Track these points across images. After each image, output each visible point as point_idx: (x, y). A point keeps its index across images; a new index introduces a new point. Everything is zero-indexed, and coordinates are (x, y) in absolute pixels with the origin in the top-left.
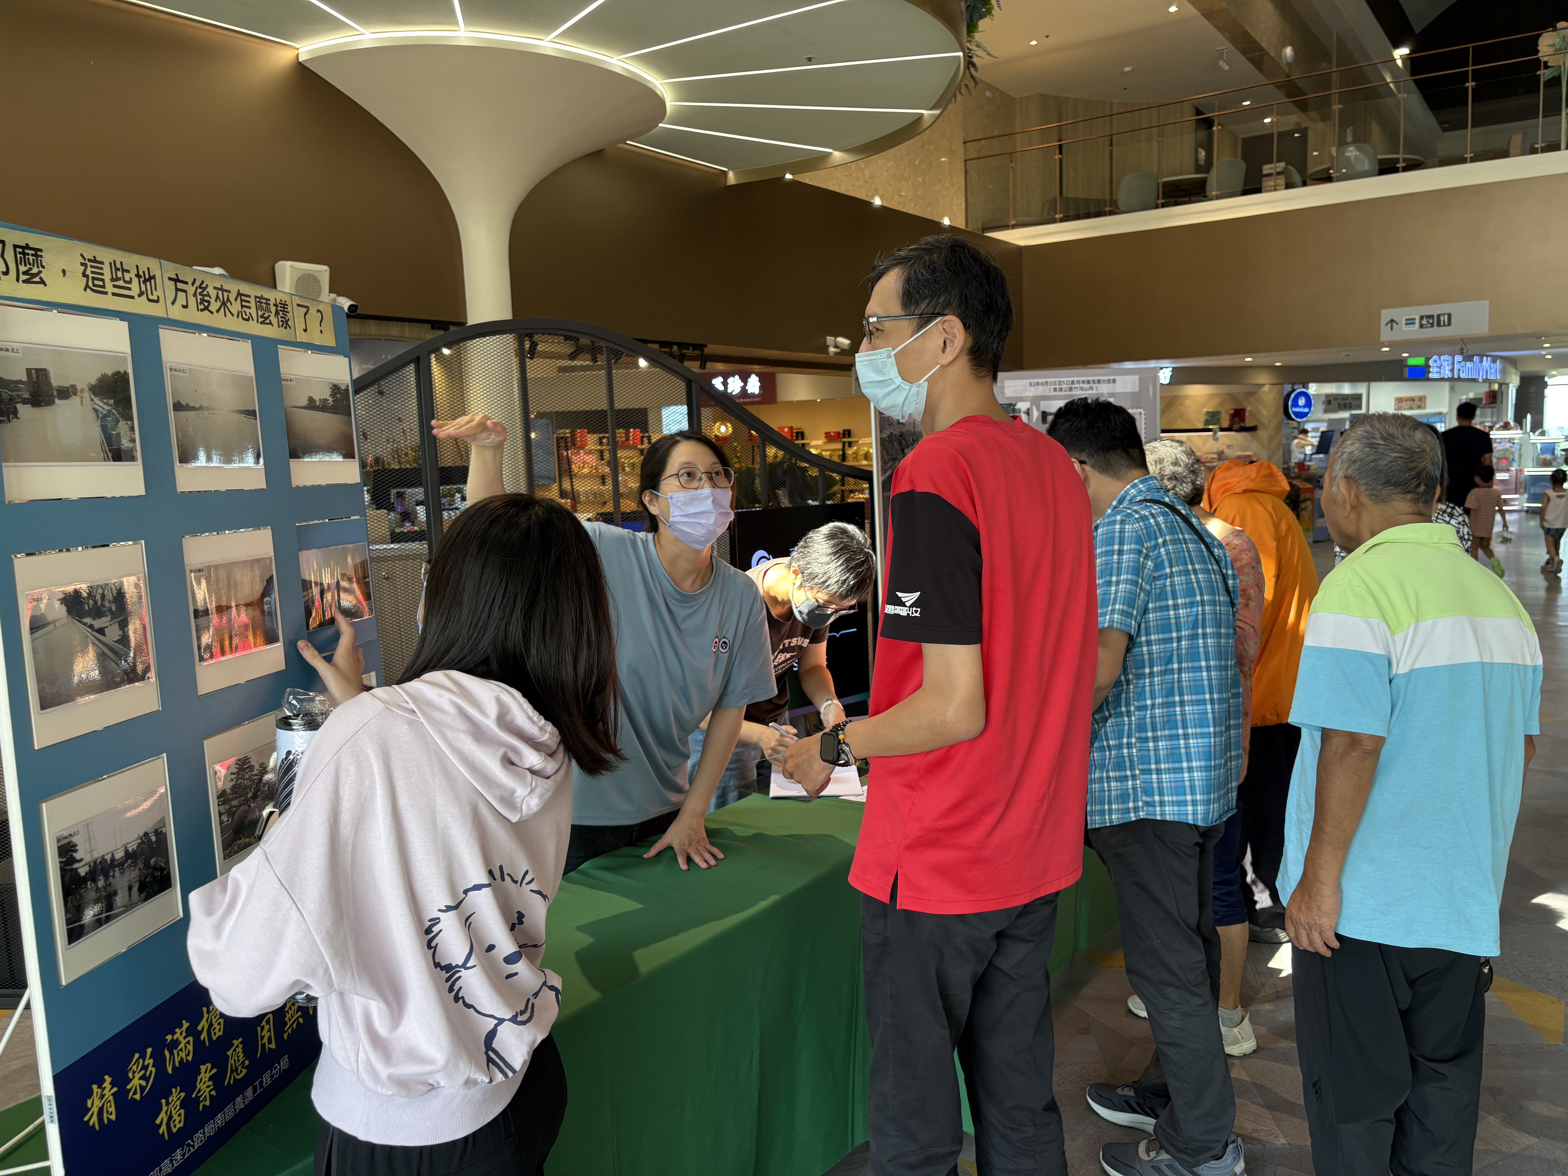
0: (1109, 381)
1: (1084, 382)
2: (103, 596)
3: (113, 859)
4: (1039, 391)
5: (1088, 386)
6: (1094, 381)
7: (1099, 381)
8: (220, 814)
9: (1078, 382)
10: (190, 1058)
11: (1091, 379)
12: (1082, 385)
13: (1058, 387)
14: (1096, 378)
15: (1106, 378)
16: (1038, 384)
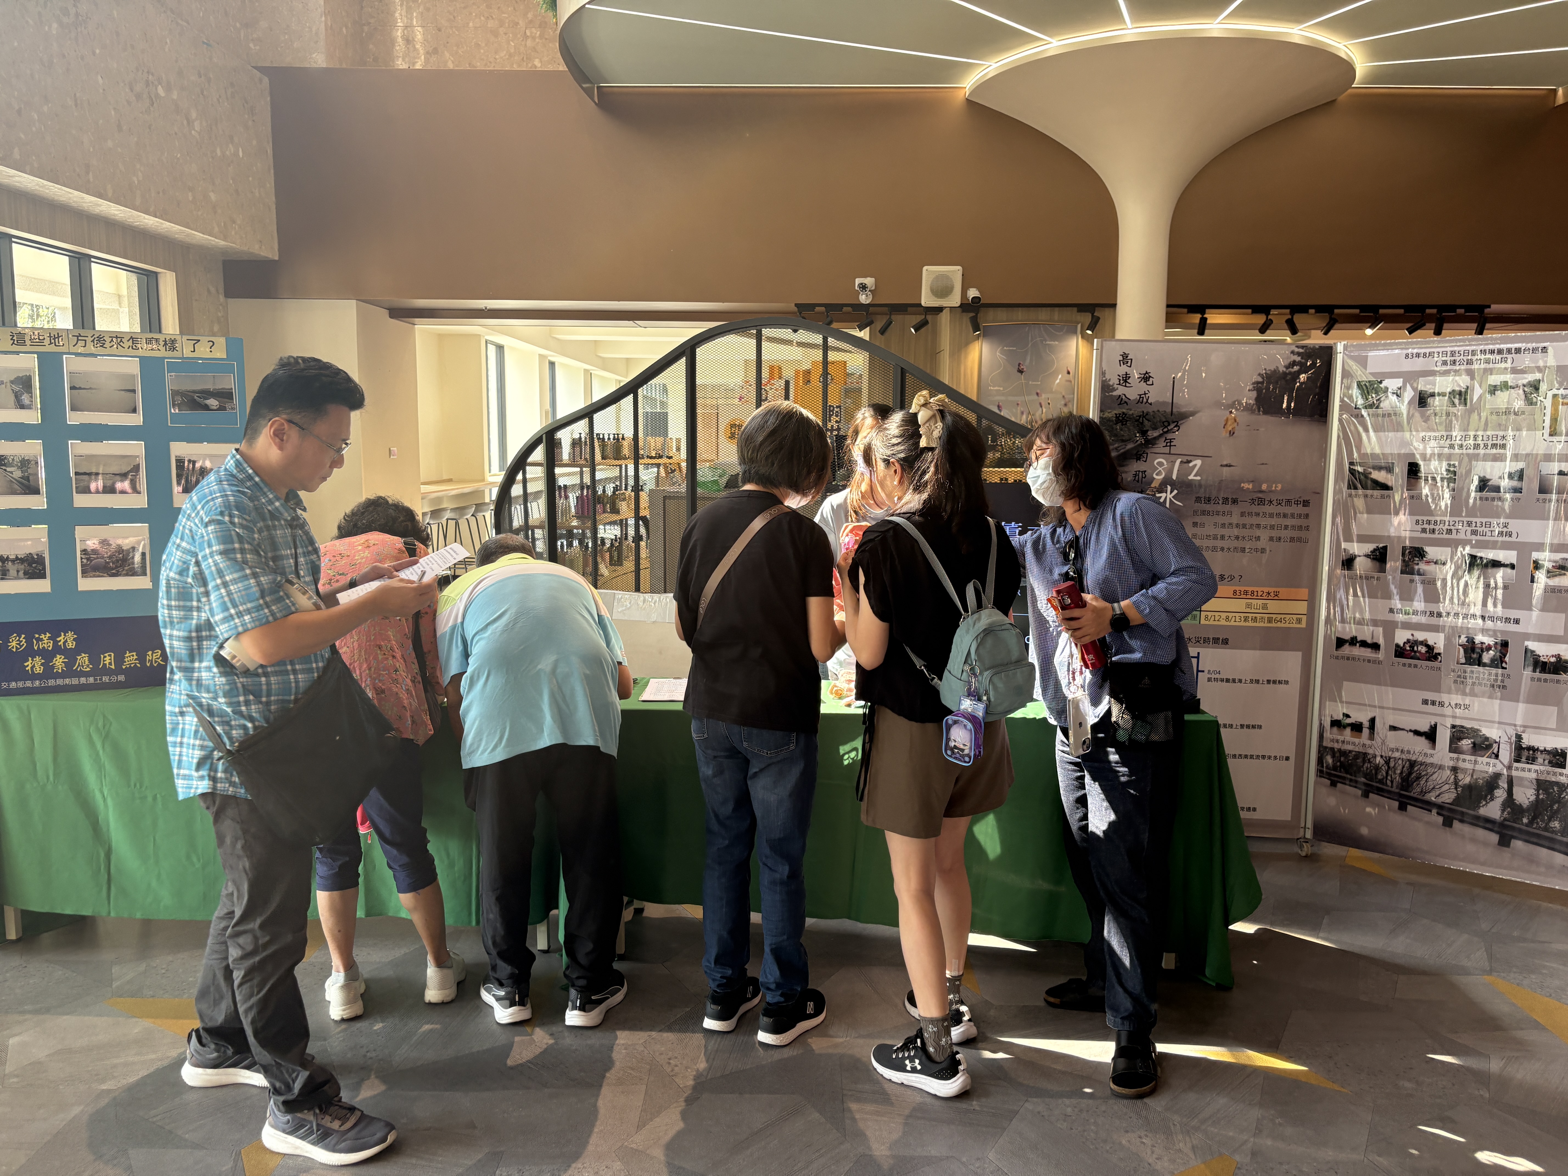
0: (1534, 350)
1: (1492, 352)
2: (13, 460)
3: (8, 557)
4: (1418, 365)
5: (1498, 357)
6: (1509, 351)
7: (1518, 351)
8: (82, 558)
9: (1483, 352)
10: (50, 649)
11: (1504, 346)
12: (1488, 356)
13: (1448, 359)
14: (1513, 346)
15: (1530, 346)
16: (1418, 355)
